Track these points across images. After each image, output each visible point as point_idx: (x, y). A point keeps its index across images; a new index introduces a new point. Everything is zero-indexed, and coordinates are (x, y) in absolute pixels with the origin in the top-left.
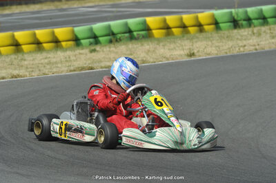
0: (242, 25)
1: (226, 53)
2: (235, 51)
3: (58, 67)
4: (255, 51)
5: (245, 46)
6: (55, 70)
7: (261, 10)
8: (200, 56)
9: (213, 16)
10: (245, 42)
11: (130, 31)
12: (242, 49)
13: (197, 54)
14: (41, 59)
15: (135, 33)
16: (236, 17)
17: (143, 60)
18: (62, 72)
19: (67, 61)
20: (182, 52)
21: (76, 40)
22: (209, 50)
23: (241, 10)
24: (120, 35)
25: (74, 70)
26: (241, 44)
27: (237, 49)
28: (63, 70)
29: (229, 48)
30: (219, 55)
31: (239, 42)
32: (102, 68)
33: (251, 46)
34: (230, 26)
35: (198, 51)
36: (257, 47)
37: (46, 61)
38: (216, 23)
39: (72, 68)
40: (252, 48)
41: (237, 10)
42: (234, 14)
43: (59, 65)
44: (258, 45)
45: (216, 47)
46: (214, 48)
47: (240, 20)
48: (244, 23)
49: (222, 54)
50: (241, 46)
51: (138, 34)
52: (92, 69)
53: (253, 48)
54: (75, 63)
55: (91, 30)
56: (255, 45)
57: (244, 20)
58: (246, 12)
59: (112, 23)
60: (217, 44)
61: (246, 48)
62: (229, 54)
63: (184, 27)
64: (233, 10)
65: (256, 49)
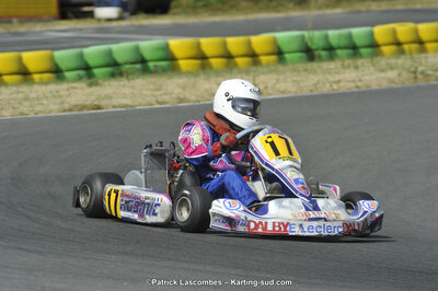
0: (320, 57)
1: (311, 91)
2: (326, 89)
3: (42, 104)
4: (356, 90)
5: (339, 81)
6: (38, 108)
7: (350, 35)
9: (275, 41)
10: (337, 77)
11: (143, 61)
12: (335, 86)
13: (265, 92)
14: (12, 94)
15: (151, 64)
16: (310, 44)
17: (179, 98)
18: (50, 111)
19: (54, 96)
21: (57, 72)
23: (317, 34)
24: (127, 66)
25: (70, 110)
26: (331, 78)
27: (328, 86)
28: (52, 108)
29: (315, 85)
31: (328, 76)
32: (114, 107)
33: (349, 81)
34: (301, 57)
35: (266, 88)
36: (359, 84)
37: (20, 96)
38: (279, 53)
39: (66, 106)
40: (351, 85)
41: (311, 32)
42: (307, 39)
43: (45, 102)
44: (360, 80)
47: (317, 50)
48: (323, 53)
50: (334, 82)
51: (155, 66)
52: (99, 108)
53: (353, 84)
54: (68, 99)
55: (81, 56)
56: (354, 81)
57: (324, 49)
58: (327, 37)
59: (114, 47)
61: (341, 84)
63: (229, 56)
64: (305, 33)
65: (358, 87)
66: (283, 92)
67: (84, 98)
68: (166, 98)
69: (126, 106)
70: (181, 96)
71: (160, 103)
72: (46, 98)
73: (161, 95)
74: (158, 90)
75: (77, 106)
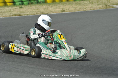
66: (71, 11)
67: (17, 12)
68: (39, 13)
69: (27, 15)
70: (43, 12)
71: (37, 14)
72: (7, 12)
73: (37, 12)
74: (37, 10)
75: (14, 15)
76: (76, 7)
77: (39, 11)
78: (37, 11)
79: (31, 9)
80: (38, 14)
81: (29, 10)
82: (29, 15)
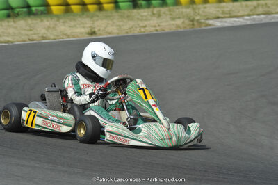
8: (101, 35)
20: (83, 30)
22: (110, 29)
30: (120, 35)
45: (117, 26)
46: (115, 28)
49: (123, 34)
60: (118, 24)
62: (130, 34)
76: (121, 24)
77: (35, 34)
78: (30, 33)
79: (16, 28)
80: (33, 40)
81: (11, 31)
82: (12, 42)
